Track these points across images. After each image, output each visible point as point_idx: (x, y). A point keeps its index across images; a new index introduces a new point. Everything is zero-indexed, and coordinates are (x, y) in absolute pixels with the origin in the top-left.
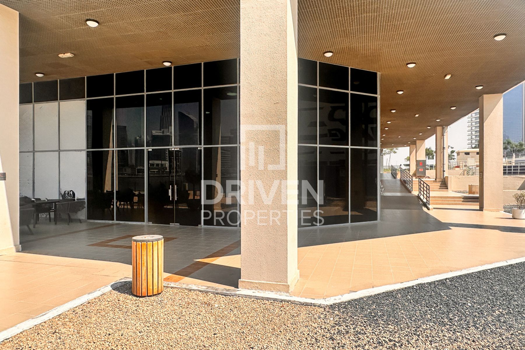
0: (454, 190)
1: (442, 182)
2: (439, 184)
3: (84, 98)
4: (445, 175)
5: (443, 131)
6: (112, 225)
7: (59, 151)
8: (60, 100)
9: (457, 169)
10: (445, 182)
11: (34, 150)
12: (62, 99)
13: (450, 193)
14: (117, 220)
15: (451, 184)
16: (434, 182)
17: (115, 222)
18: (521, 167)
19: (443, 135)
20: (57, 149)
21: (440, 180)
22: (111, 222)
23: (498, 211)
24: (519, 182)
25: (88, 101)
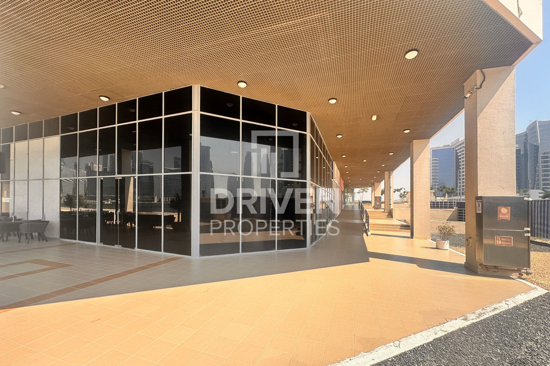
0: (399, 219)
1: (389, 213)
2: (387, 214)
3: (59, 134)
4: (391, 208)
5: (389, 174)
6: (75, 244)
7: (43, 179)
8: (44, 136)
9: (405, 203)
10: (391, 213)
11: (28, 179)
12: (46, 135)
13: (395, 222)
14: (79, 240)
15: (396, 214)
16: (383, 212)
17: (77, 241)
18: (449, 202)
19: (390, 178)
20: (42, 178)
21: (388, 211)
22: (74, 241)
23: (426, 239)
24: (448, 214)
25: (62, 137)
